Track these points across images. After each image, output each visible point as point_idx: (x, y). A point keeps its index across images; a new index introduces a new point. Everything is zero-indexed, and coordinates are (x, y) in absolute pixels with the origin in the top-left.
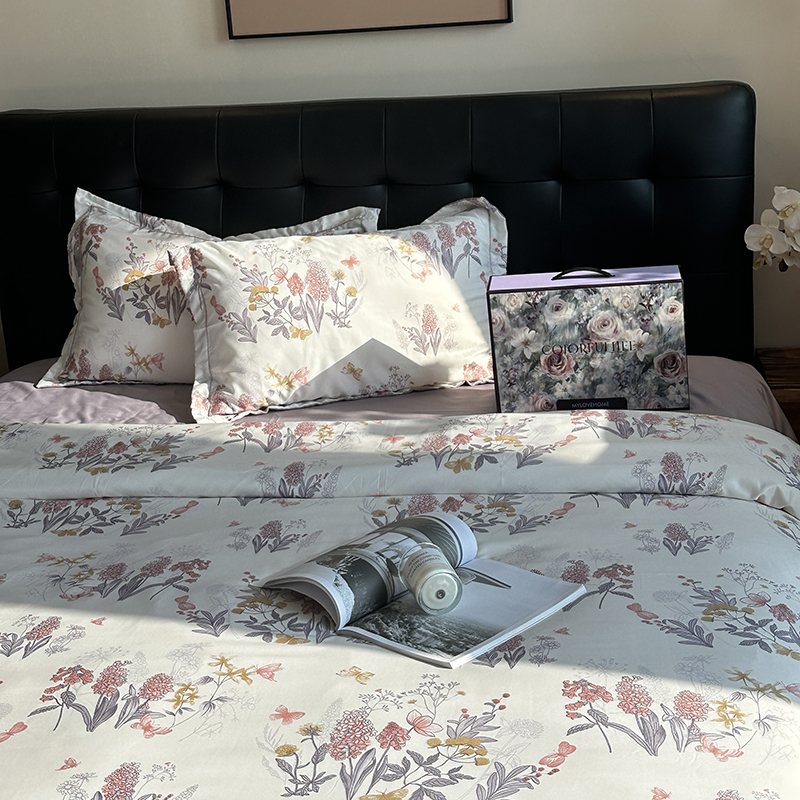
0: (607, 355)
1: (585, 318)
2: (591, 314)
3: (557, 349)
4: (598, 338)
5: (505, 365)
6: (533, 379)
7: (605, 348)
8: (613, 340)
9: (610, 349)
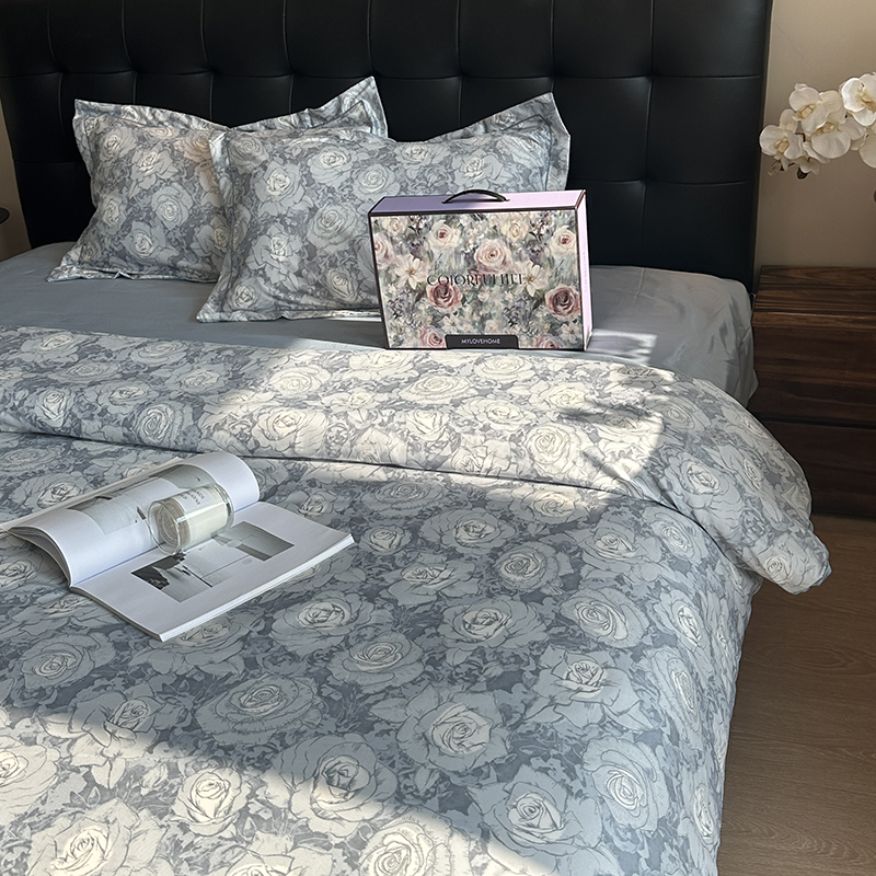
0: (496, 288)
1: (472, 247)
2: (478, 242)
3: (443, 279)
4: (486, 269)
5: (390, 295)
6: (420, 311)
7: (493, 281)
8: (502, 272)
9: (499, 281)
